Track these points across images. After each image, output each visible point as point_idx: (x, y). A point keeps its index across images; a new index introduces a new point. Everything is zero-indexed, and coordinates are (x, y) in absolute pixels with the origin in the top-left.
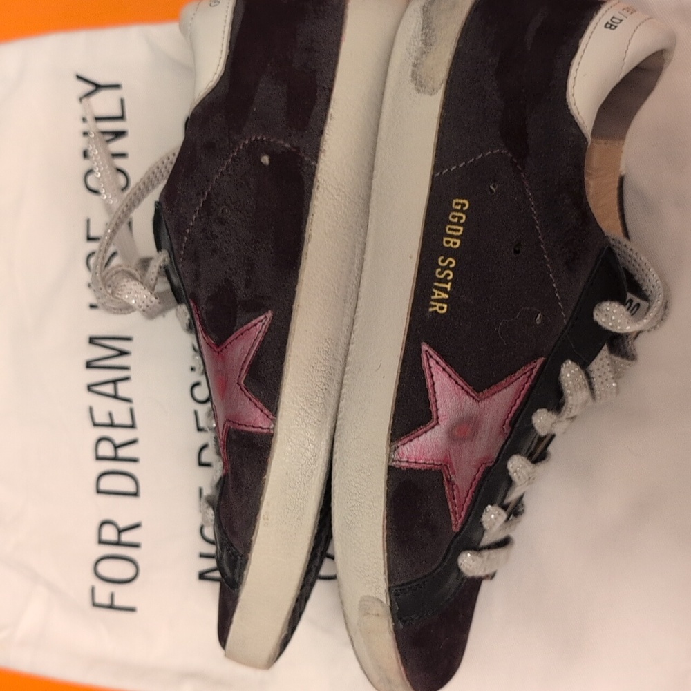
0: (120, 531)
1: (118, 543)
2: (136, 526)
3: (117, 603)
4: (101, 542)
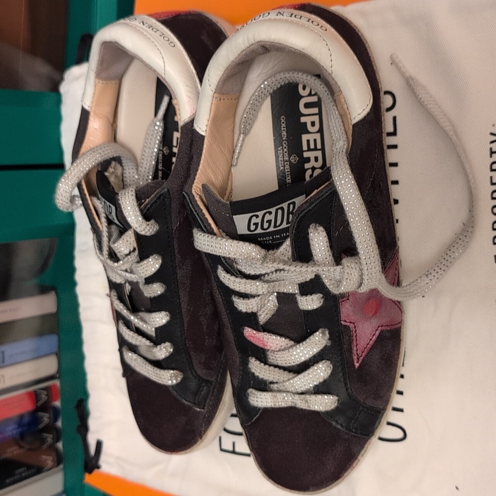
3: (237, 450)
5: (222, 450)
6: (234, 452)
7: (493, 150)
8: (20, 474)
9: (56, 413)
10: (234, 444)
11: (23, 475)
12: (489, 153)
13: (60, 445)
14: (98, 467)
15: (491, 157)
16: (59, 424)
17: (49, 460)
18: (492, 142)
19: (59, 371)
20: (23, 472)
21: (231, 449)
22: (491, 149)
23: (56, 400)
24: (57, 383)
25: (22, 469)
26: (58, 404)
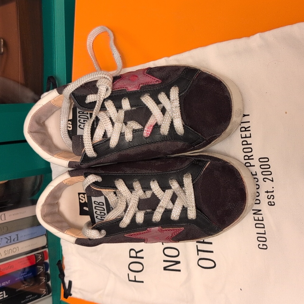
0: (137, 253)
1: (136, 257)
2: (142, 250)
3: (137, 280)
4: (130, 257)
5: (130, 280)
6: (135, 281)
7: (242, 121)
8: (29, 298)
9: (46, 266)
10: (135, 277)
11: (30, 299)
13: (49, 283)
14: (71, 295)
15: (240, 125)
16: (49, 272)
17: (44, 291)
19: (47, 244)
20: (31, 297)
23: (46, 259)
24: (47, 250)
25: (30, 296)
26: (47, 261)
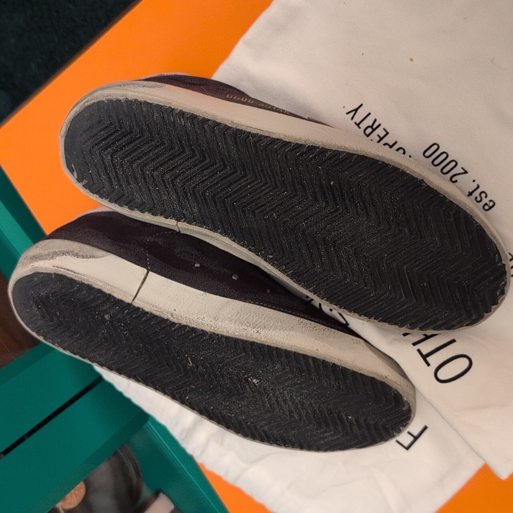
5: (407, 448)
6: (416, 438)
7: (358, 123)
10: (409, 433)
12: (356, 126)
15: (360, 128)
18: (352, 118)
21: (412, 439)
22: (355, 123)
